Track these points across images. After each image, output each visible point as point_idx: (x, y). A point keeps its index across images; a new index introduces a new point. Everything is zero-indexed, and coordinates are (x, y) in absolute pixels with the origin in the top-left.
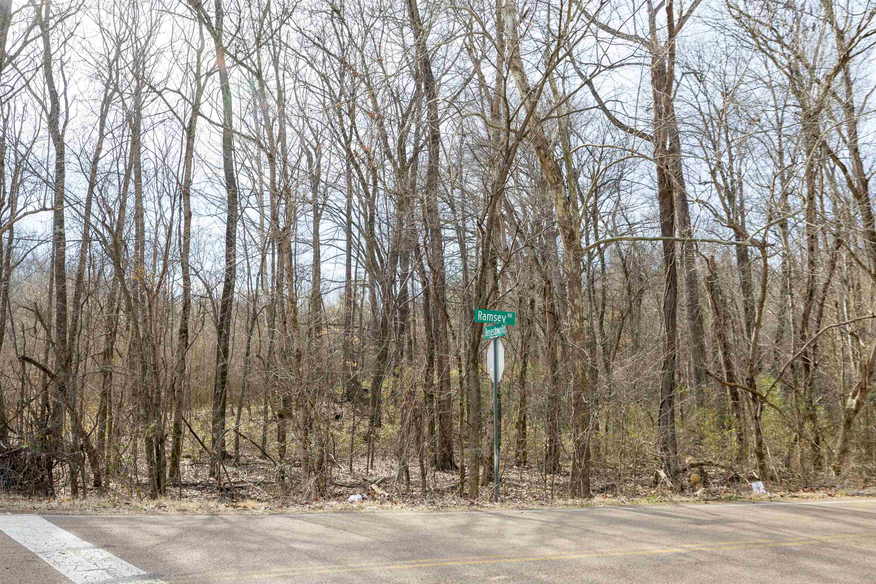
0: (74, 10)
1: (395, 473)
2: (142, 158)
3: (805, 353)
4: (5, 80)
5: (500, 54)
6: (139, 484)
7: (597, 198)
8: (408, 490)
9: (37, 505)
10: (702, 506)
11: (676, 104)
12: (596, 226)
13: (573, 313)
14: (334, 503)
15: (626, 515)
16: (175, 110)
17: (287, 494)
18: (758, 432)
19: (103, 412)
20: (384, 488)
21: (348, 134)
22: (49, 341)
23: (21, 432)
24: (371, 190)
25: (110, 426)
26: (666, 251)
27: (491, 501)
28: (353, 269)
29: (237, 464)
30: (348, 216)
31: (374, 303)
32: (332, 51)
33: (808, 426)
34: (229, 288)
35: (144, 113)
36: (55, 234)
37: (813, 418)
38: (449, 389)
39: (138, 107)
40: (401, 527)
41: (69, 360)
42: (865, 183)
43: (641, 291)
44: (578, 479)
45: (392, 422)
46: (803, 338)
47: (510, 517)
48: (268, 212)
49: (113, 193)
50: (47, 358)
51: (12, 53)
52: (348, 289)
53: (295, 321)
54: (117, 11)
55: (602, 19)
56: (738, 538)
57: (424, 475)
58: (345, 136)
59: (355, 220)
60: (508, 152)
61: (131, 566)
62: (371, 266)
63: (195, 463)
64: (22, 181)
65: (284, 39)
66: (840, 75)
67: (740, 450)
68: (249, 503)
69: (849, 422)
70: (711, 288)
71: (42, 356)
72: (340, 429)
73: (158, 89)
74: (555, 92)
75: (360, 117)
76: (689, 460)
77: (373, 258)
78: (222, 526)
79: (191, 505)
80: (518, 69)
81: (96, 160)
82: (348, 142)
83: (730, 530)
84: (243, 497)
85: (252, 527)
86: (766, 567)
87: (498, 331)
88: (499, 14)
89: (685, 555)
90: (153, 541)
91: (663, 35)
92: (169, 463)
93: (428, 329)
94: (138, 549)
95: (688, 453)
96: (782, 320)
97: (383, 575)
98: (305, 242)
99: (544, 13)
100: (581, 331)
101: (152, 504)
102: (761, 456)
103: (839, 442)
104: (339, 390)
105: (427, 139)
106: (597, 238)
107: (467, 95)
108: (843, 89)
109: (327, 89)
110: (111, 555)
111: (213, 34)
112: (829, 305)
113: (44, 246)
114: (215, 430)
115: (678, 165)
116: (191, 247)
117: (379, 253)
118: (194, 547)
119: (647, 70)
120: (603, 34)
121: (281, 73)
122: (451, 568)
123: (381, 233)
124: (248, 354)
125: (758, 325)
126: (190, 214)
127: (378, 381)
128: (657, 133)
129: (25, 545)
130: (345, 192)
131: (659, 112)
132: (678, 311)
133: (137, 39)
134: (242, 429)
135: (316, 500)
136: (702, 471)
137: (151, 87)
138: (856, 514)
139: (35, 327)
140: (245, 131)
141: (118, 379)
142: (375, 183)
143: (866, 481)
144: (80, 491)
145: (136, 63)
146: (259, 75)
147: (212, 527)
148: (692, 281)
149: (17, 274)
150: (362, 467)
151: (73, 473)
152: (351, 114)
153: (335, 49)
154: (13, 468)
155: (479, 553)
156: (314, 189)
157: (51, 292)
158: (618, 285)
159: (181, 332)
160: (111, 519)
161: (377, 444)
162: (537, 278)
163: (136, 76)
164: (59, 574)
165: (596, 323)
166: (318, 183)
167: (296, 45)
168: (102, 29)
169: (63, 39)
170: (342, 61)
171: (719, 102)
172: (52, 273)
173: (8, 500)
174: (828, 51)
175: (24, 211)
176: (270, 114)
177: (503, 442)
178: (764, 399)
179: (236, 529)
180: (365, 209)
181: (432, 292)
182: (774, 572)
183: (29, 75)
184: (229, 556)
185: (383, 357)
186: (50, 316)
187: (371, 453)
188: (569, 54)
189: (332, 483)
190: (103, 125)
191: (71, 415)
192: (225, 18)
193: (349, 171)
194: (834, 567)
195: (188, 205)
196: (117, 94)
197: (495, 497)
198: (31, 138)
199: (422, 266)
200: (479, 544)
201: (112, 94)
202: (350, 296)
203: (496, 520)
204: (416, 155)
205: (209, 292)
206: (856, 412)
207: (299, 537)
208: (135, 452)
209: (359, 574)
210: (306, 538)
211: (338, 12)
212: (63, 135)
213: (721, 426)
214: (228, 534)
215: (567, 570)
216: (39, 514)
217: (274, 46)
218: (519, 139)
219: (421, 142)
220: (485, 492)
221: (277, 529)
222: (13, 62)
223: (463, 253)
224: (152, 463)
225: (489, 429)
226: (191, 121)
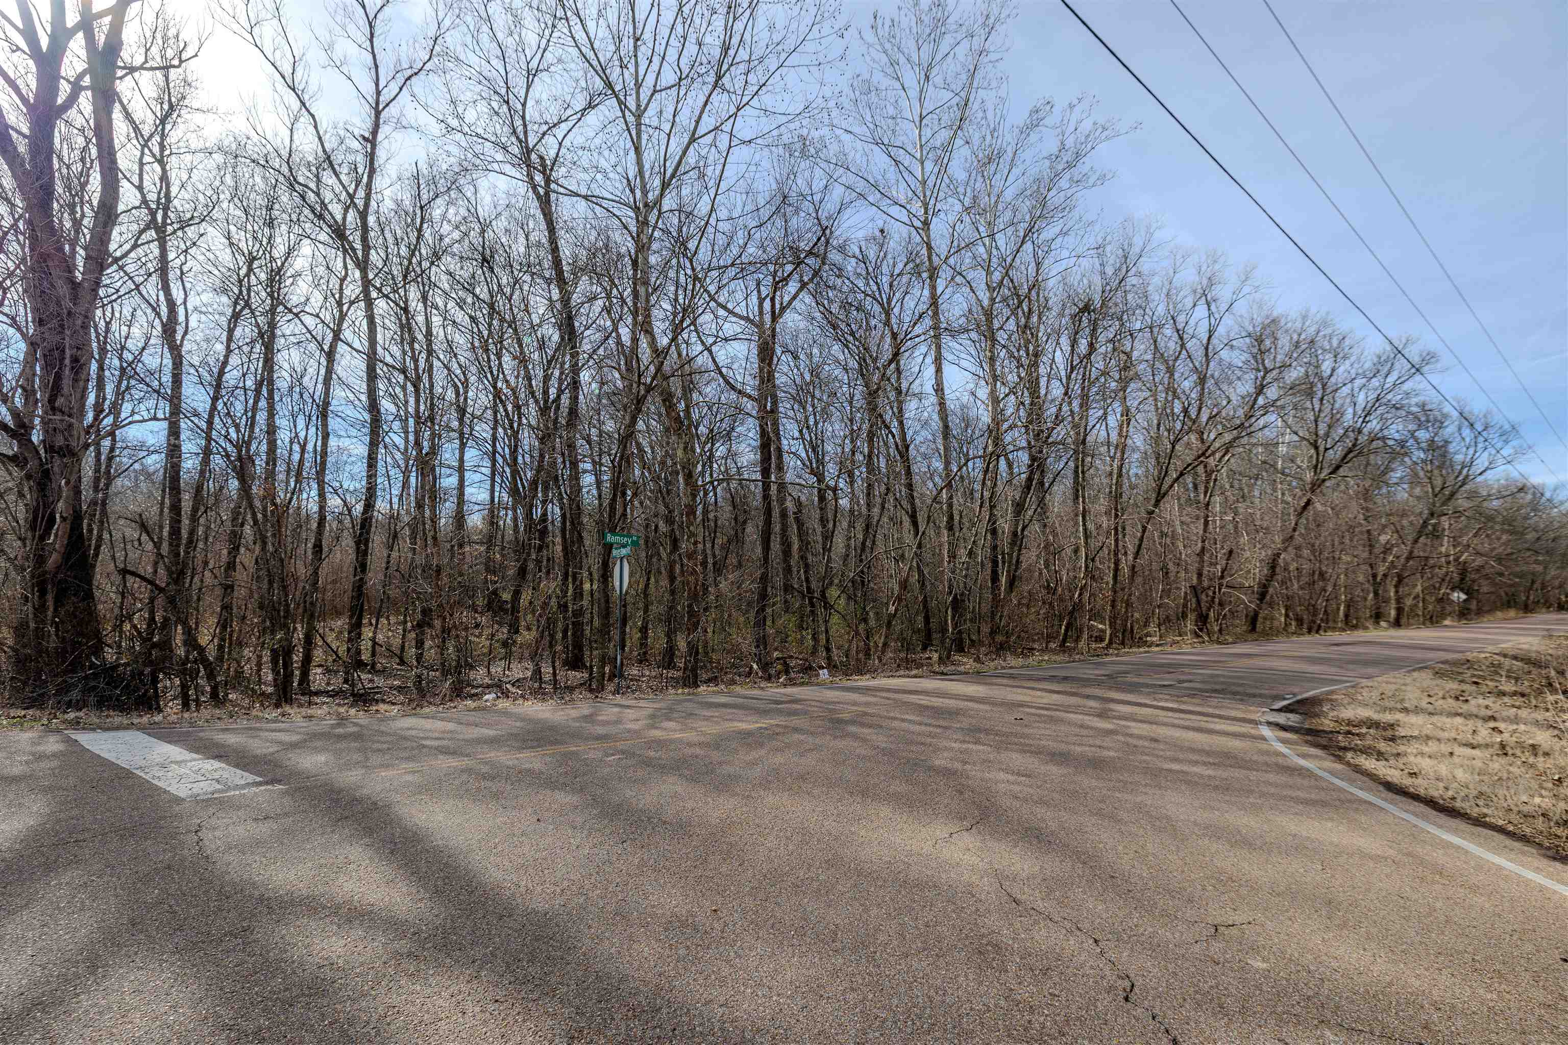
0: (197, 220)
1: (529, 674)
2: (275, 376)
3: (862, 572)
4: (108, 282)
5: (635, 319)
6: (263, 694)
7: (713, 445)
8: (541, 687)
9: (136, 721)
10: (782, 690)
11: (777, 375)
12: (711, 467)
13: (689, 537)
14: (469, 702)
15: (723, 699)
16: (314, 333)
17: (424, 696)
18: (827, 631)
19: (224, 624)
20: (518, 687)
21: (495, 373)
22: (160, 555)
23: (119, 647)
24: (515, 425)
25: (230, 639)
26: (764, 491)
27: (614, 694)
28: (497, 494)
29: (373, 670)
30: (494, 446)
31: (516, 526)
32: (481, 297)
33: (862, 627)
34: (369, 506)
35: (278, 332)
36: (169, 444)
37: (865, 620)
38: (582, 599)
39: (272, 325)
40: (531, 721)
41: (182, 573)
42: (907, 447)
43: (745, 522)
44: (688, 673)
45: (529, 629)
46: (861, 561)
47: (628, 707)
48: (411, 438)
49: (239, 407)
50: (156, 572)
51: (118, 254)
52: (491, 511)
53: (435, 538)
54: (249, 227)
55: (722, 300)
56: (806, 713)
57: (554, 674)
58: (491, 372)
59: (499, 449)
60: (638, 402)
61: (246, 774)
62: (514, 491)
63: (328, 671)
64: (128, 388)
65: (433, 279)
66: (893, 366)
67: (814, 646)
68: (382, 707)
69: (889, 624)
70: (797, 520)
71: (150, 569)
72: (480, 635)
73: (295, 310)
74: (680, 355)
75: (506, 358)
76: (776, 654)
77: (516, 485)
78: (352, 729)
79: (319, 712)
80: (649, 332)
81: (221, 373)
82: (495, 380)
83: (799, 707)
84: (377, 701)
85: (383, 728)
86: (823, 734)
87: (624, 551)
88: (635, 284)
89: (766, 729)
90: (273, 748)
91: (768, 318)
92: (297, 673)
93: (565, 549)
94: (255, 757)
95: (776, 649)
96: (848, 546)
97: (510, 763)
98: (449, 467)
99: (673, 288)
100: (695, 552)
101: (275, 713)
102: (828, 650)
103: (883, 638)
104: (480, 602)
105: (568, 384)
106: (711, 475)
107: (606, 349)
108: (895, 376)
109: (475, 330)
110: (223, 765)
111: (358, 265)
112: (879, 537)
113: (155, 457)
114: (350, 640)
115: (776, 424)
116: (328, 465)
117: (521, 480)
118: (316, 750)
119: (753, 344)
120: (721, 312)
121: (429, 309)
122: (573, 753)
123: (525, 463)
124: (387, 568)
125: (830, 550)
126: (328, 435)
127: (517, 594)
128: (760, 395)
129: (119, 762)
130: (491, 424)
131: (762, 381)
132: (772, 537)
133: (273, 259)
134: (380, 637)
135: (451, 700)
136: (785, 663)
137: (286, 308)
138: (888, 690)
139: (139, 540)
140: (389, 359)
141: (241, 593)
142: (520, 418)
143: (899, 666)
144: (193, 706)
145: (271, 280)
146: (406, 310)
147: (340, 731)
148: (784, 514)
149: (119, 483)
150: (499, 669)
151: (184, 687)
152: (499, 356)
153: (485, 295)
154: (108, 684)
155: (599, 738)
156: (461, 420)
157: (162, 503)
158: (727, 515)
159: (315, 546)
160: (227, 730)
161: (514, 649)
162: (662, 509)
163: (271, 295)
164: (158, 788)
165: (708, 545)
166: (464, 415)
167: (446, 287)
168: (231, 244)
169: (183, 247)
170: (491, 306)
171: (808, 377)
172: (164, 485)
173: (99, 717)
174: (886, 346)
175: (130, 419)
176: (416, 346)
177: (628, 644)
178: (832, 607)
179: (365, 732)
180: (510, 440)
181: (568, 516)
182: (828, 737)
183: (139, 280)
184: (356, 757)
185: (522, 572)
186: (161, 527)
187: (508, 656)
188: (693, 323)
189: (469, 685)
190: (230, 339)
191: (183, 629)
192: (373, 252)
193: (495, 405)
194: (870, 730)
195: (325, 425)
196: (247, 311)
197: (617, 692)
198: (141, 345)
199: (560, 494)
200: (600, 730)
201: (241, 311)
202: (493, 517)
203: (616, 710)
204: (559, 397)
205: (349, 511)
206: (895, 615)
207: (430, 734)
208: (259, 665)
209: (486, 763)
210: (437, 735)
211: (488, 263)
212: (181, 345)
213: (801, 627)
214: (357, 737)
215: (672, 747)
216: (138, 729)
217: (423, 285)
218: (648, 391)
219: (564, 387)
220: (611, 687)
221: (409, 729)
222: (120, 263)
223: (599, 483)
224: (278, 673)
225: (615, 634)
226: (331, 346)
